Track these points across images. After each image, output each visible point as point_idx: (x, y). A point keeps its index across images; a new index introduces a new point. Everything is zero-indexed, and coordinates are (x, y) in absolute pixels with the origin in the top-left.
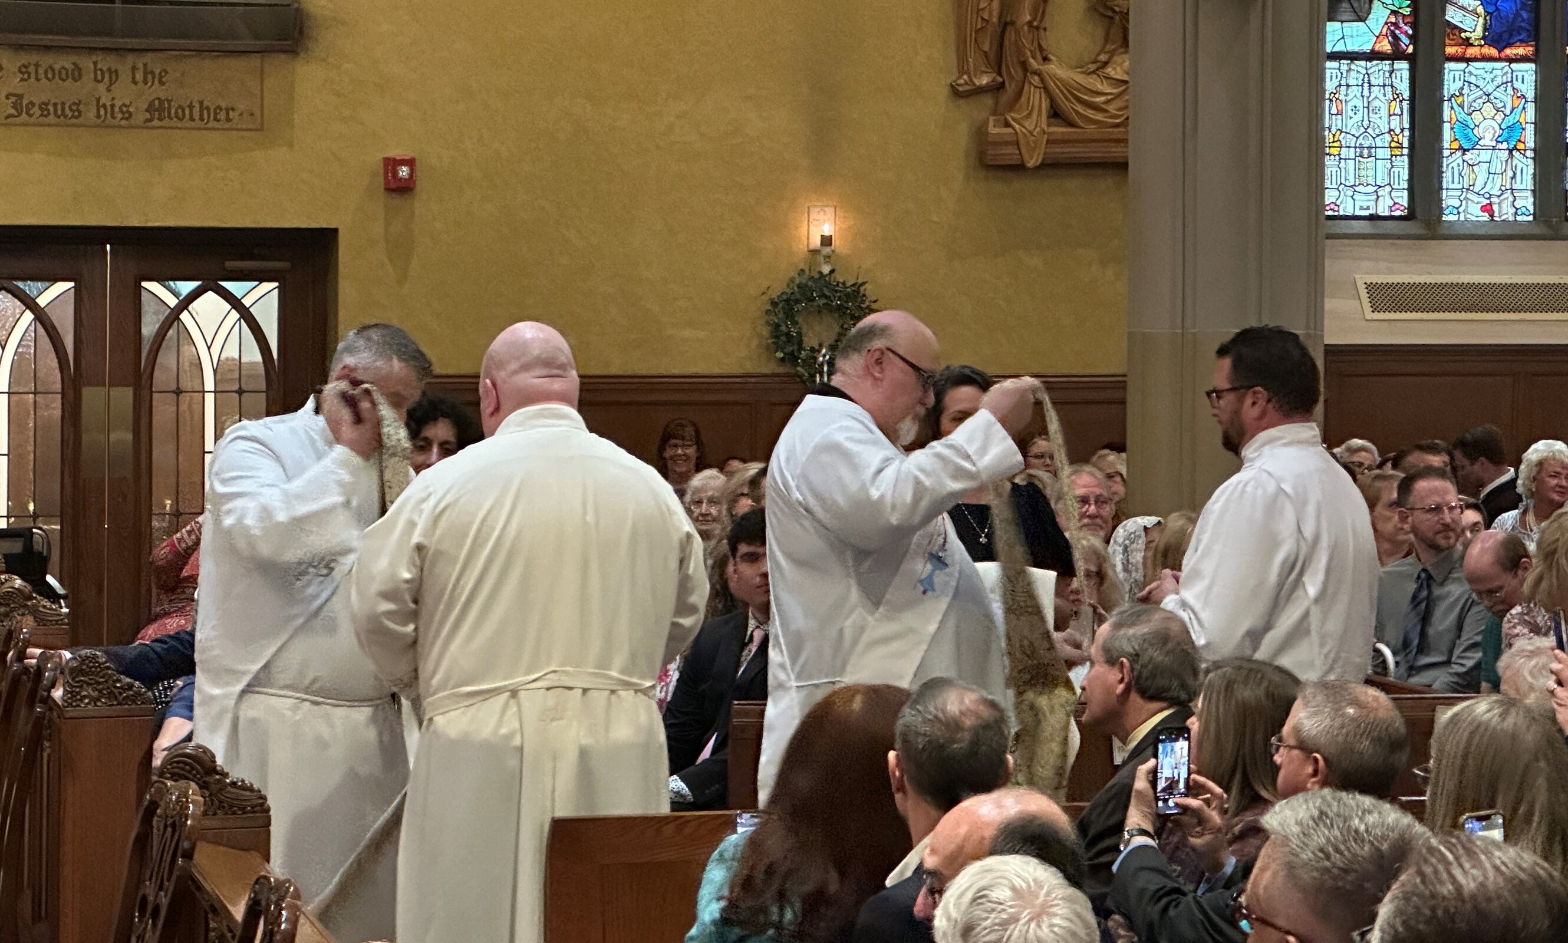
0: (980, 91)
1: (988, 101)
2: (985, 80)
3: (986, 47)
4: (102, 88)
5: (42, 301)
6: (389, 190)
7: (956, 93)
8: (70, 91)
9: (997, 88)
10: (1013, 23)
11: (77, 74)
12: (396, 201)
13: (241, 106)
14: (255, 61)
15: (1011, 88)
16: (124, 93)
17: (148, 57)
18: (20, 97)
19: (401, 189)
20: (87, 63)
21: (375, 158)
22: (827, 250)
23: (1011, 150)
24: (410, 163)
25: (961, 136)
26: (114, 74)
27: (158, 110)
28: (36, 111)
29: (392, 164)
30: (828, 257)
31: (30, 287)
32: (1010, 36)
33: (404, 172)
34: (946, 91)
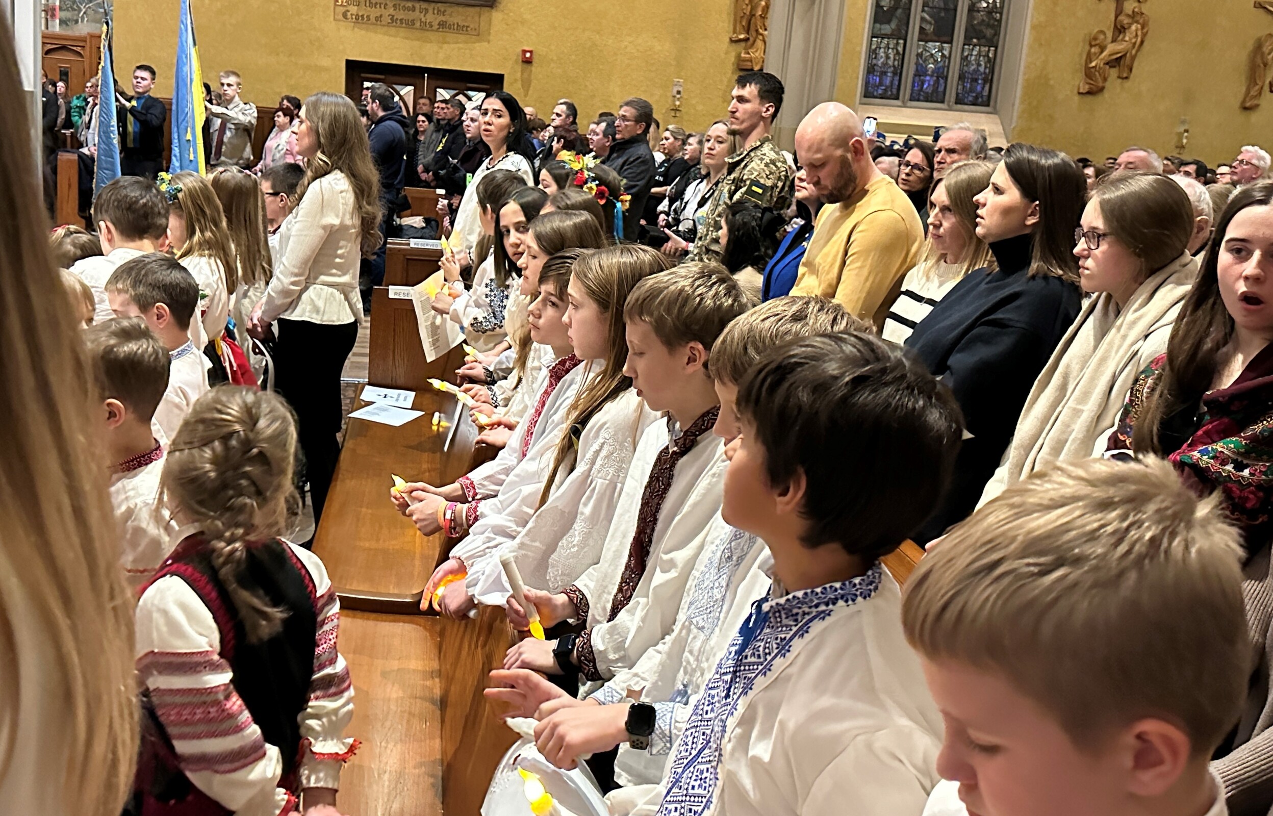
0: (740, 40)
1: (743, 44)
2: (742, 36)
3: (744, 24)
4: (422, 15)
5: (402, 93)
6: (523, 61)
7: (732, 41)
8: (411, 15)
9: (746, 40)
10: (754, 15)
11: (414, 9)
12: (525, 66)
13: (472, 26)
14: (478, 9)
15: (751, 39)
16: (430, 17)
17: (439, 5)
18: (393, 16)
19: (528, 62)
20: (417, 5)
21: (519, 50)
22: (678, 96)
23: (749, 64)
24: (531, 52)
25: (732, 58)
26: (427, 10)
27: (442, 25)
28: (398, 22)
29: (524, 52)
30: (678, 99)
31: (398, 87)
32: (753, 20)
33: (528, 55)
34: (728, 40)
